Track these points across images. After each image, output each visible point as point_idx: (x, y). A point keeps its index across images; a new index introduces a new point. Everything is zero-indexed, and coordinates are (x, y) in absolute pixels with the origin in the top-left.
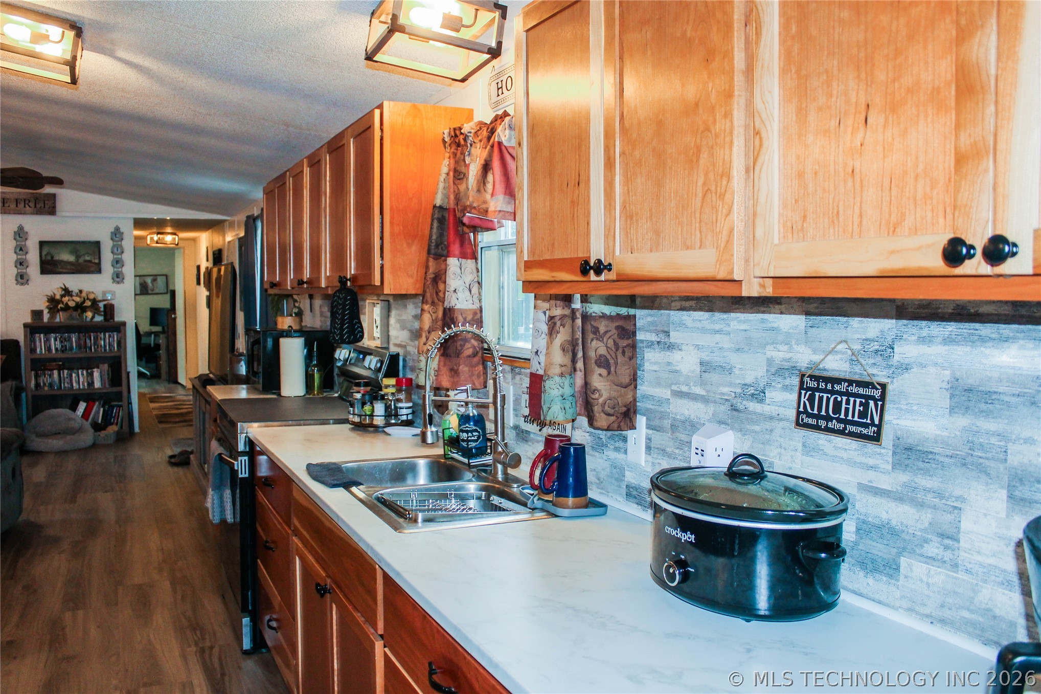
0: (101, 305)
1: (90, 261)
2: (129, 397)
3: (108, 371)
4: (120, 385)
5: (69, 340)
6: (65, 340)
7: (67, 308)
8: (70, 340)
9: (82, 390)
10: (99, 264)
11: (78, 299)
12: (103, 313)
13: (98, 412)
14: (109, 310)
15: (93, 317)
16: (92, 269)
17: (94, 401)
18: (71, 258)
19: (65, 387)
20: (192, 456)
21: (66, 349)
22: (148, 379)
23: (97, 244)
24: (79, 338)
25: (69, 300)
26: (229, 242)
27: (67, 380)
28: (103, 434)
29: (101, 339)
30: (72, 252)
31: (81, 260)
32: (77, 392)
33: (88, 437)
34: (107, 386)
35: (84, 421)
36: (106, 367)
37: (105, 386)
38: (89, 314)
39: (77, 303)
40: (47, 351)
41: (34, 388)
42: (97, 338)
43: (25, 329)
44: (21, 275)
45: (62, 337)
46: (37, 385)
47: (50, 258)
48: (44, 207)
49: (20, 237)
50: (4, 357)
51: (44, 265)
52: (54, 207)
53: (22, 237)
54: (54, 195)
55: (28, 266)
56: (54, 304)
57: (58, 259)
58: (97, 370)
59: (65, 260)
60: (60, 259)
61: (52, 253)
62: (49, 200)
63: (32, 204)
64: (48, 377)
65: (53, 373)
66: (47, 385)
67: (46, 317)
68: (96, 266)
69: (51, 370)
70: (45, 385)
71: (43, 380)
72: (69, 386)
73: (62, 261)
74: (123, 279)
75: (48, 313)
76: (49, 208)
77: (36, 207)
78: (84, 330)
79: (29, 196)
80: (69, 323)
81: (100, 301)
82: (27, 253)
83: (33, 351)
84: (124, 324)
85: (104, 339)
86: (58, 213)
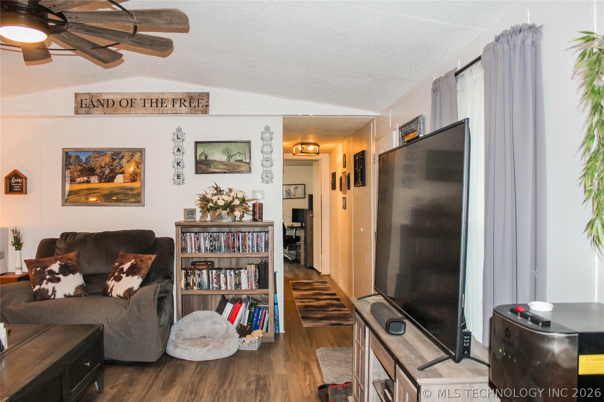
1: (241, 161)
2: (275, 298)
3: (255, 272)
4: (267, 287)
6: (215, 240)
7: (217, 207)
8: (218, 239)
9: (229, 291)
10: (249, 163)
11: (226, 198)
12: (252, 213)
13: (244, 315)
14: (258, 210)
15: (242, 216)
16: (243, 169)
17: (241, 302)
18: (223, 158)
19: (213, 288)
21: (215, 249)
23: (248, 143)
24: (228, 238)
25: (219, 199)
27: (215, 281)
28: (248, 339)
29: (249, 239)
30: (224, 152)
31: (232, 160)
32: (224, 293)
33: (233, 345)
34: (254, 287)
35: (230, 324)
36: (253, 268)
37: (252, 288)
38: (237, 213)
39: (226, 202)
40: (197, 251)
41: (184, 287)
42: (245, 237)
43: (177, 228)
44: (178, 175)
45: (211, 236)
46: (187, 285)
47: (204, 158)
48: (198, 106)
49: (178, 138)
50: (154, 257)
51: (198, 165)
52: (207, 106)
53: (180, 139)
54: (208, 94)
55: (184, 166)
56: (205, 202)
57: (211, 159)
58: (244, 271)
59: (218, 160)
60: (214, 159)
61: (206, 153)
62: (202, 99)
63: (187, 104)
64: (198, 276)
65: (202, 273)
66: (196, 285)
67: (198, 216)
68: (247, 165)
69: (200, 270)
70: (194, 284)
71: (193, 280)
72: (217, 286)
73: (216, 161)
74: (272, 178)
75: (200, 212)
76: (203, 107)
77: (190, 106)
78: (233, 230)
79: (185, 96)
80: (219, 222)
81: (249, 201)
82: (184, 153)
83: (184, 250)
84: (272, 224)
85: (252, 239)
86: (211, 112)
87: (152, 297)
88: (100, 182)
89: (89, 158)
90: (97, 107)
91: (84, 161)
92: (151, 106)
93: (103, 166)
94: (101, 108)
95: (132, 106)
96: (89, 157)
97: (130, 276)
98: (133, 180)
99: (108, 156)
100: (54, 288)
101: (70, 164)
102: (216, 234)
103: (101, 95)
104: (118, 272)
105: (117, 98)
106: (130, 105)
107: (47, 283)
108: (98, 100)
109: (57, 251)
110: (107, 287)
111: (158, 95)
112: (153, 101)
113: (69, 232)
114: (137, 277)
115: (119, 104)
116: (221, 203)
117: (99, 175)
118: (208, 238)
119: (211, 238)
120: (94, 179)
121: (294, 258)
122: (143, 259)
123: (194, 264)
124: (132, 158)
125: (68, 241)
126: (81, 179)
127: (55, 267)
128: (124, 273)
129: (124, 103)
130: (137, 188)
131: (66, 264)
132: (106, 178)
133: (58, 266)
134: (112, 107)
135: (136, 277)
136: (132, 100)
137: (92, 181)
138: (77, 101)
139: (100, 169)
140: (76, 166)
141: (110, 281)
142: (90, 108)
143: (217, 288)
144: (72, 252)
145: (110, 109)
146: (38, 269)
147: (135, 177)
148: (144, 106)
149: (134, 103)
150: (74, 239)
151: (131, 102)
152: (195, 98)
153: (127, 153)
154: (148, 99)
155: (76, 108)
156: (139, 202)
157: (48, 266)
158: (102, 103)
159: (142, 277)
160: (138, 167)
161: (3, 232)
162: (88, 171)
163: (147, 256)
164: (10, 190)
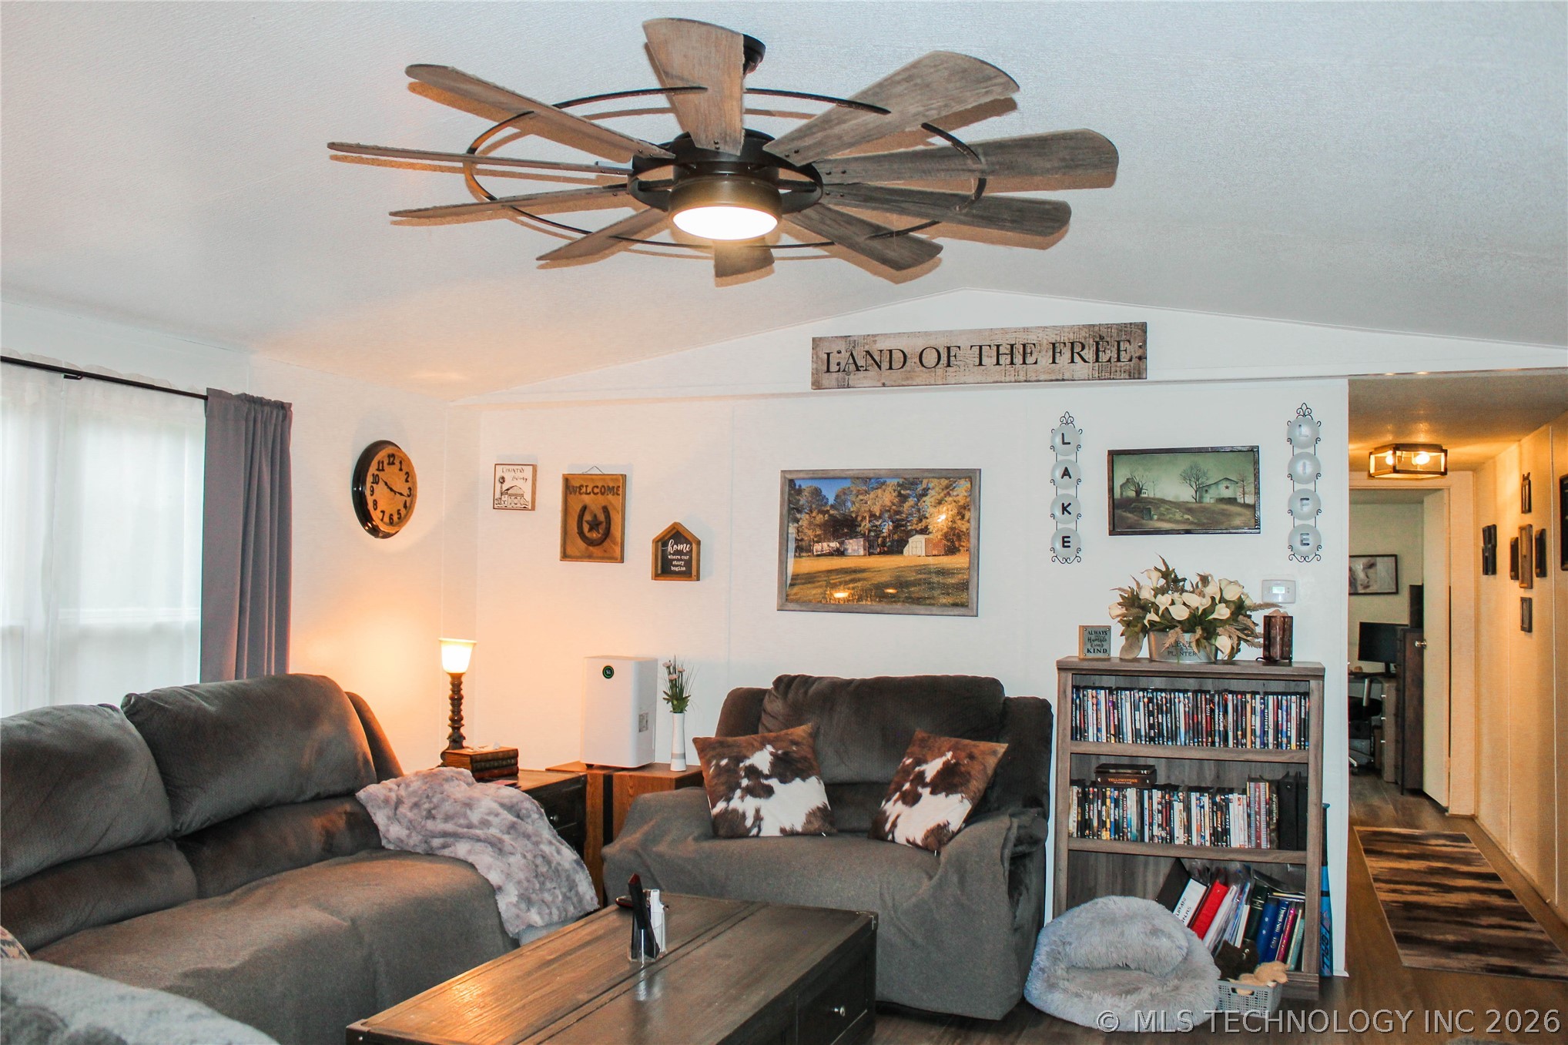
1: (1232, 501)
2: (1324, 878)
3: (1269, 802)
4: (1301, 845)
5: (1169, 711)
6: (1160, 710)
7: (1167, 624)
8: (1169, 709)
9: (1196, 848)
10: (1253, 508)
11: (1195, 601)
12: (1261, 640)
13: (1235, 916)
14: (1279, 634)
15: (1235, 650)
16: (1238, 522)
17: (1227, 882)
18: (1185, 493)
19: (1152, 838)
21: (1160, 734)
23: (1252, 453)
24: (1196, 707)
25: (1173, 603)
27: (1158, 818)
28: (1244, 985)
29: (1253, 711)
30: (1186, 477)
31: (1209, 499)
32: (1182, 854)
33: (1204, 997)
34: (1264, 845)
35: (1195, 937)
36: (1264, 787)
37: (1258, 845)
38: (1224, 643)
39: (1194, 611)
40: (1113, 738)
41: (1075, 831)
42: (1244, 707)
43: (1063, 674)
44: (1064, 538)
45: (1150, 700)
46: (1084, 825)
47: (1132, 494)
48: (1119, 360)
49: (1064, 443)
50: (1002, 748)
51: (1118, 512)
52: (1142, 358)
53: (1069, 443)
54: (1143, 327)
55: (1079, 515)
56: (1137, 611)
57: (1152, 496)
58: (1239, 799)
59: (1170, 498)
60: (1159, 495)
61: (1137, 480)
62: (1129, 341)
63: (1088, 354)
64: (1113, 805)
65: (1125, 796)
66: (1108, 826)
67: (1117, 645)
68: (1248, 512)
69: (1120, 788)
70: (1102, 824)
71: (1100, 813)
72: (1164, 834)
73: (1163, 501)
74: (1319, 547)
75: (1122, 635)
76: (1130, 360)
77: (1097, 360)
78: (1209, 685)
79: (1083, 334)
80: (1173, 664)
81: (1256, 608)
82: (1079, 480)
83: (1078, 732)
84: (1319, 675)
85: (1263, 712)
86: (1151, 374)
87: (997, 852)
88: (870, 554)
89: (845, 494)
90: (866, 370)
91: (831, 501)
92: (998, 363)
93: (878, 514)
94: (873, 371)
95: (949, 365)
96: (844, 492)
97: (940, 793)
98: (952, 550)
99: (890, 489)
100: (758, 811)
101: (800, 510)
102: (1163, 695)
103: (875, 341)
104: (912, 782)
105: (912, 346)
106: (946, 362)
107: (742, 798)
108: (868, 352)
109: (766, 720)
110: (882, 817)
111: (1014, 335)
112: (1002, 350)
113: (793, 674)
114: (959, 796)
115: (918, 360)
116: (1180, 613)
117: (868, 536)
118: (1141, 704)
119: (1151, 705)
120: (855, 546)
121: (1364, 760)
122: (976, 752)
123: (1102, 770)
124: (949, 494)
125: (791, 696)
126: (825, 544)
127: (762, 760)
128: (925, 785)
129: (930, 358)
130: (959, 571)
131: (785, 754)
132: (884, 544)
133: (770, 758)
134: (902, 367)
135: (955, 798)
136: (949, 349)
137: (850, 551)
138: (817, 357)
139: (870, 521)
140: (814, 514)
141: (891, 803)
142: (848, 373)
143: (1162, 838)
144: (801, 725)
145: (896, 375)
146: (724, 762)
147: (954, 541)
148: (980, 364)
149: (955, 356)
150: (806, 693)
151: (946, 354)
152: (1109, 339)
153: (936, 481)
154: (990, 346)
155: (816, 373)
156: (963, 605)
157: (746, 757)
158: (877, 358)
159: (972, 799)
160: (963, 517)
161: (645, 668)
162: (842, 526)
163: (984, 746)
164: (664, 569)
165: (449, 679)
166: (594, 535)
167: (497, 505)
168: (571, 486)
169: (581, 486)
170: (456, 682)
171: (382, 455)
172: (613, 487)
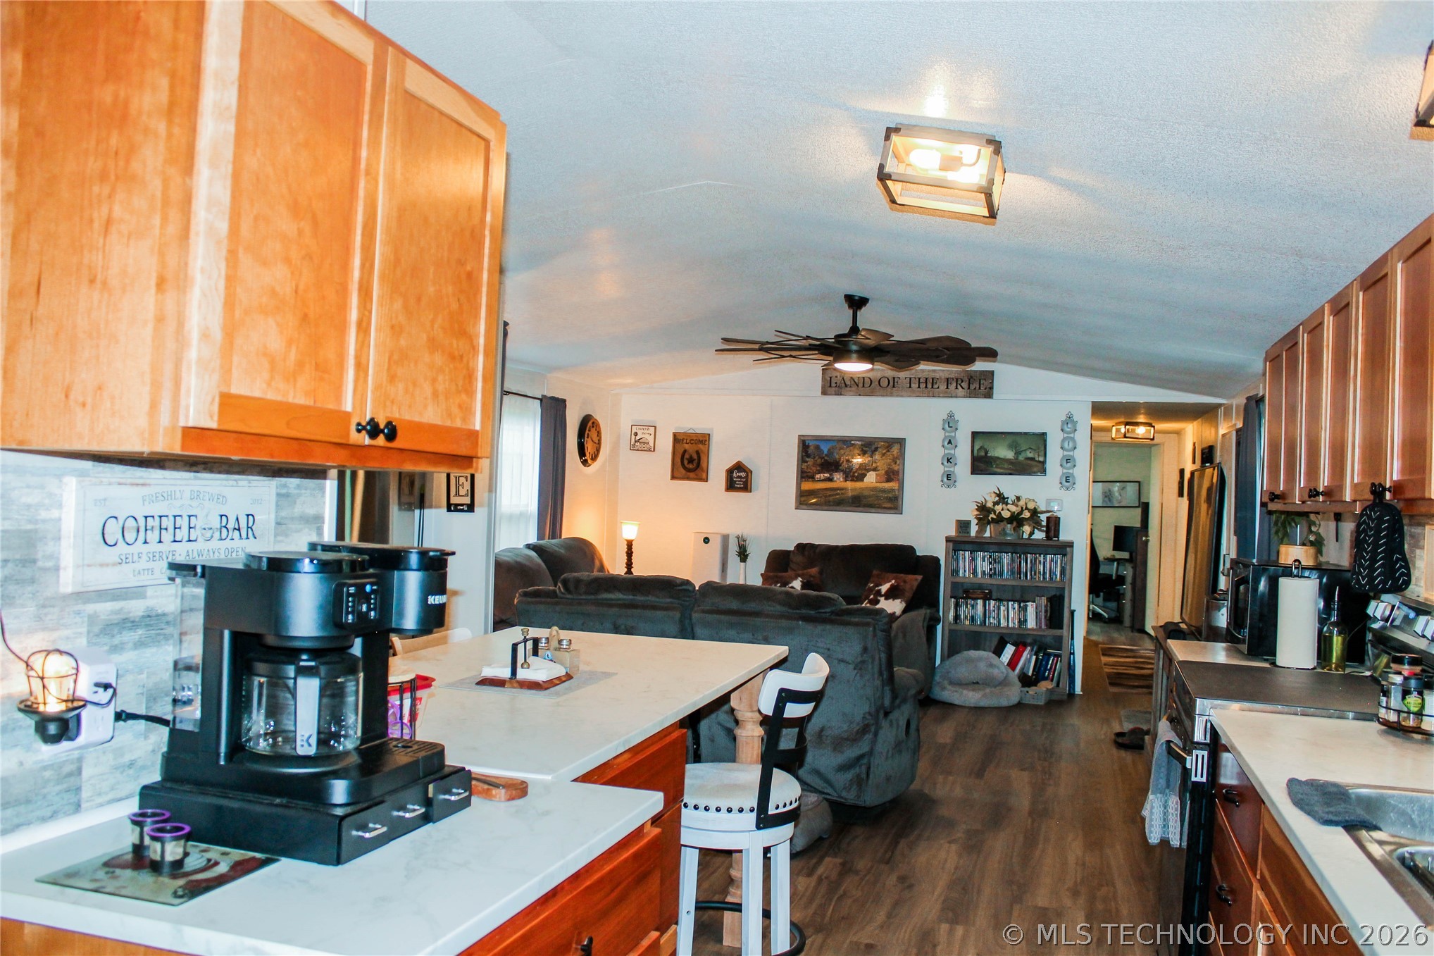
0: (1043, 517)
1: (1033, 459)
2: (1071, 645)
3: (1046, 606)
4: (1060, 626)
5: (999, 562)
6: (995, 562)
7: (1000, 519)
9: (1011, 628)
10: (1044, 463)
11: (1013, 508)
12: (1045, 529)
13: (1029, 660)
14: (1053, 525)
15: (1032, 533)
16: (1035, 469)
17: (1025, 645)
18: (1009, 454)
19: (990, 623)
20: (1147, 737)
21: (995, 573)
22: (1105, 622)
23: (1043, 436)
24: (1013, 560)
25: (1002, 509)
26: (1223, 435)
27: (993, 614)
28: (1032, 691)
29: (1040, 562)
30: (1010, 447)
31: (1021, 458)
32: (1004, 631)
33: (1014, 694)
34: (1043, 627)
35: (1010, 670)
36: (1044, 601)
37: (1040, 627)
38: (1027, 529)
39: (1013, 514)
40: (972, 574)
41: (952, 620)
42: (1035, 561)
43: (948, 544)
44: (948, 475)
45: (990, 557)
46: (957, 617)
47: (983, 454)
48: (979, 388)
49: (949, 426)
50: (920, 577)
51: (976, 463)
52: (991, 388)
53: (952, 427)
54: (992, 373)
55: (956, 464)
56: (985, 513)
57: (993, 455)
58: (1032, 605)
59: (1002, 456)
60: (996, 455)
61: (986, 447)
62: (985, 380)
63: (965, 385)
64: (971, 608)
65: (977, 604)
66: (968, 618)
67: (974, 529)
68: (1040, 465)
69: (975, 599)
70: (966, 617)
71: (964, 611)
72: (995, 622)
73: (998, 458)
74: (1074, 484)
75: (977, 525)
76: (985, 389)
77: (969, 388)
78: (1019, 549)
79: (962, 375)
80: (1001, 539)
81: (1043, 512)
82: (956, 446)
83: (955, 572)
84: (1071, 545)
85: (1044, 563)
86: (995, 396)
87: (921, 624)
88: (846, 481)
90: (852, 388)
92: (919, 387)
93: (850, 460)
94: (854, 388)
95: (894, 387)
96: (833, 448)
97: (889, 598)
98: (889, 480)
99: (857, 447)
101: (808, 456)
102: (997, 554)
104: (874, 594)
105: (874, 375)
106: (892, 385)
108: (851, 378)
109: (792, 565)
111: (927, 373)
112: (921, 380)
113: (805, 542)
114: (899, 600)
115: (877, 383)
116: (1006, 514)
117: (845, 471)
118: (986, 558)
119: (990, 559)
120: (838, 477)
122: (907, 579)
123: (966, 591)
124: (888, 451)
125: (806, 553)
126: (822, 475)
127: (797, 584)
128: (882, 596)
129: (885, 383)
130: (893, 490)
131: (808, 581)
132: (853, 476)
133: (800, 583)
134: (869, 386)
135: (898, 601)
136: (894, 378)
137: (835, 479)
138: (824, 379)
140: (816, 459)
142: (841, 388)
143: (995, 624)
144: (814, 567)
145: (866, 390)
147: (890, 475)
148: (910, 387)
149: (897, 382)
150: (814, 552)
151: (892, 381)
152: (975, 378)
153: (882, 444)
154: (915, 378)
155: (823, 387)
156: (895, 508)
157: (788, 583)
158: (857, 381)
159: (906, 602)
160: (896, 463)
161: (725, 538)
162: (831, 465)
163: (910, 577)
164: (731, 486)
165: (626, 543)
166: (691, 466)
167: (633, 448)
168: (677, 439)
169: (683, 440)
170: (630, 544)
171: (590, 424)
172: (703, 440)
